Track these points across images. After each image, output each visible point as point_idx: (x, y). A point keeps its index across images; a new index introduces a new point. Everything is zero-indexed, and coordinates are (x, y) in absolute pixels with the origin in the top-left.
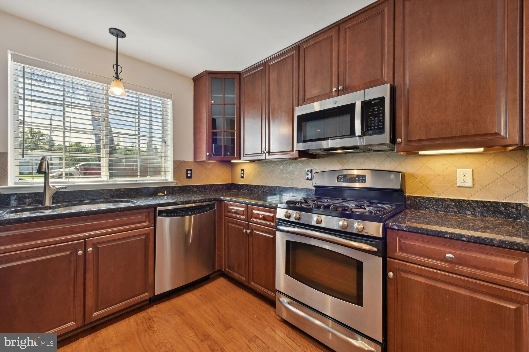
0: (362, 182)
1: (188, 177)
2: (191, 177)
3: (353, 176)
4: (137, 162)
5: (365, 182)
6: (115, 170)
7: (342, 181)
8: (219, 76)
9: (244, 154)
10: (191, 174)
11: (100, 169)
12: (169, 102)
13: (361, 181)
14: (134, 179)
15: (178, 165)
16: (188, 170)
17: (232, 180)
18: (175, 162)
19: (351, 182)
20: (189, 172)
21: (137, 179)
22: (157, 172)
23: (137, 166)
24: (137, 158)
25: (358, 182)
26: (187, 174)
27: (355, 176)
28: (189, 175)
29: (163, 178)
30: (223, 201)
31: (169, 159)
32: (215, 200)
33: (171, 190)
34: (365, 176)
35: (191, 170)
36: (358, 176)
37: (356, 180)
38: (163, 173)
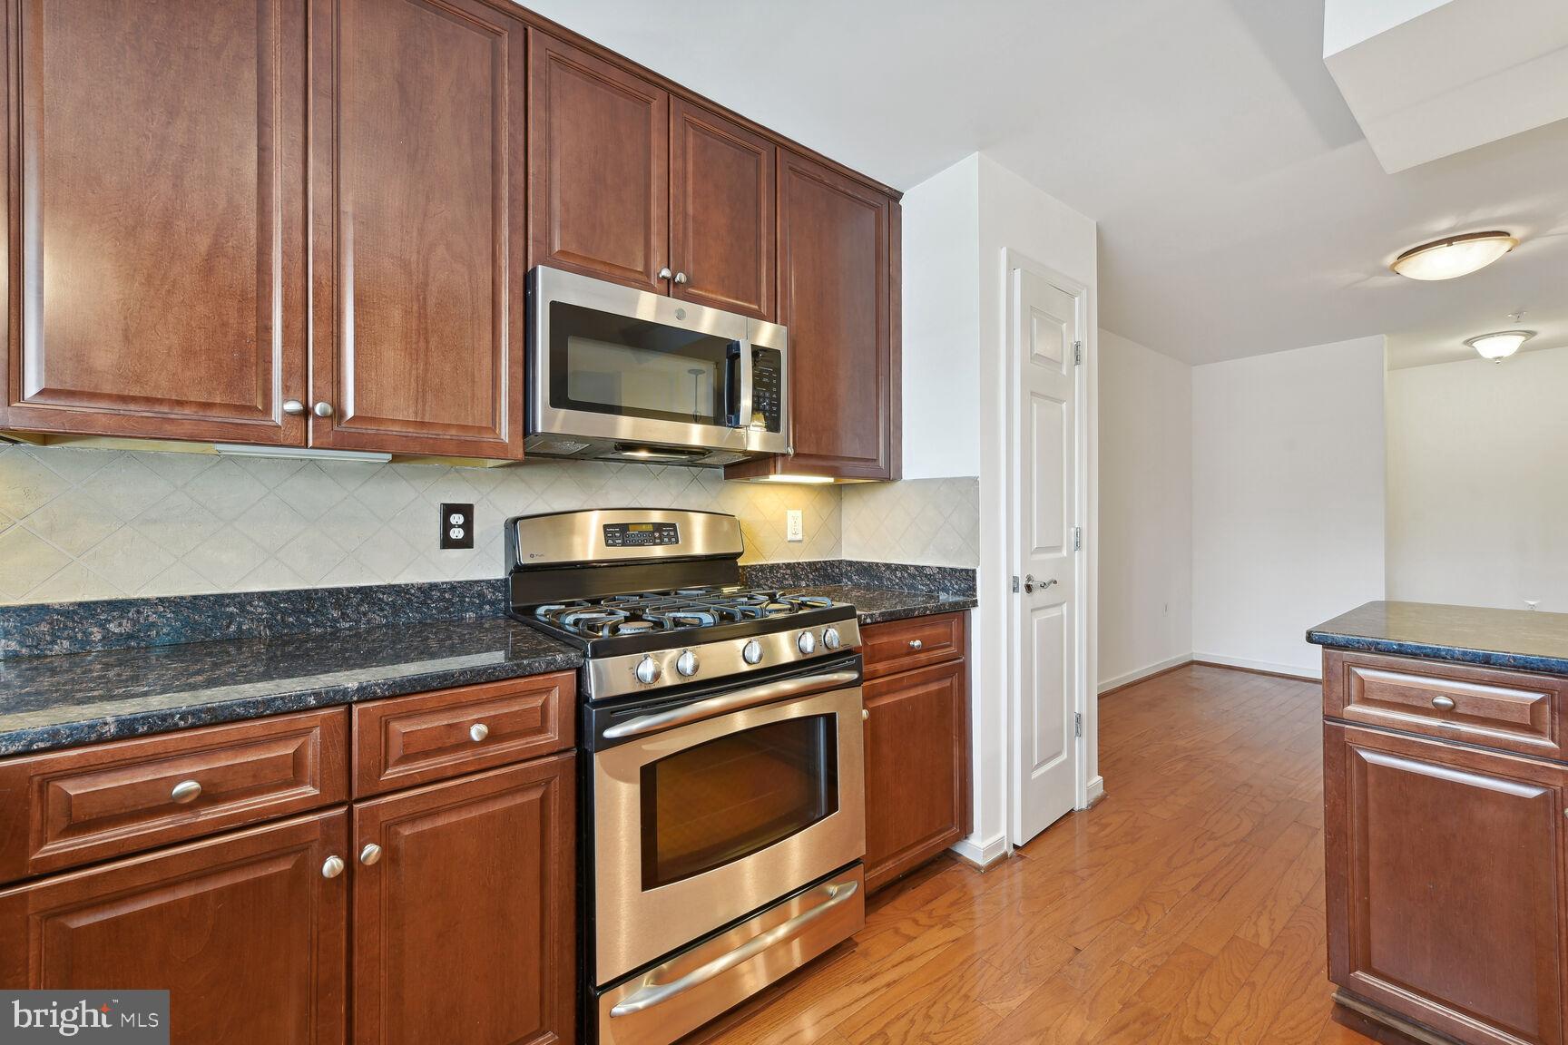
0: (670, 542)
3: (644, 526)
5: (677, 542)
7: (620, 541)
13: (666, 540)
19: (644, 545)
25: (660, 544)
27: (650, 528)
34: (674, 525)
36: (658, 527)
37: (655, 538)
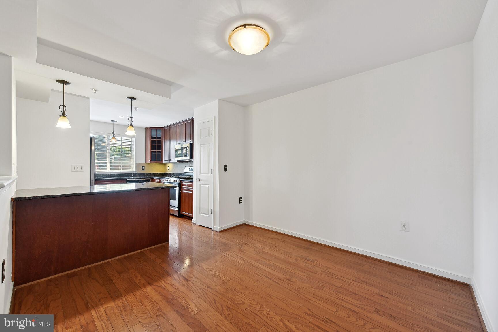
1: (142, 170)
2: (144, 170)
4: (120, 164)
6: (112, 167)
8: (155, 128)
9: (164, 160)
10: (144, 168)
11: (106, 167)
12: (134, 139)
14: (120, 170)
15: (137, 165)
16: (142, 167)
17: (165, 171)
18: (136, 163)
20: (143, 168)
21: (121, 170)
22: (130, 168)
23: (121, 165)
24: (121, 162)
26: (142, 168)
28: (143, 169)
29: (131, 170)
30: (153, 178)
31: (134, 162)
32: (150, 178)
33: (134, 175)
35: (144, 167)
38: (131, 168)
